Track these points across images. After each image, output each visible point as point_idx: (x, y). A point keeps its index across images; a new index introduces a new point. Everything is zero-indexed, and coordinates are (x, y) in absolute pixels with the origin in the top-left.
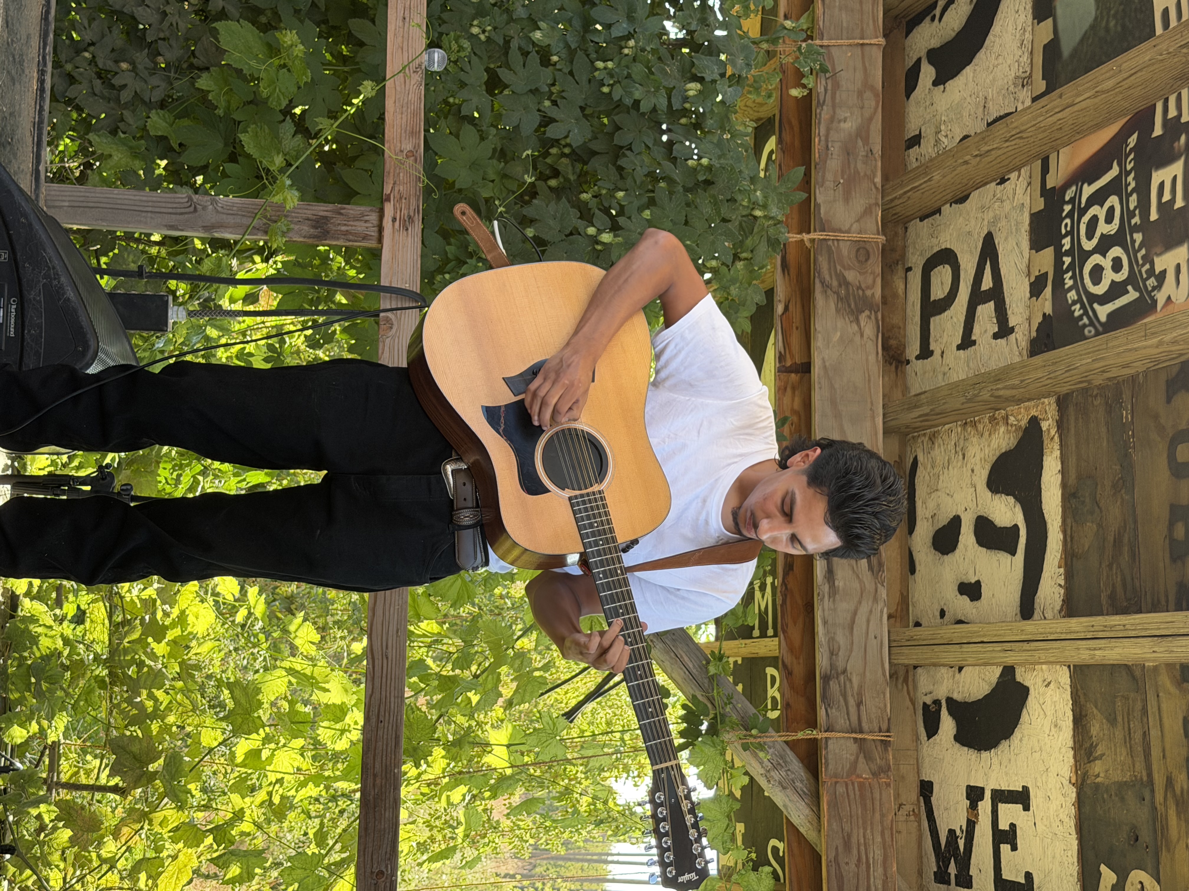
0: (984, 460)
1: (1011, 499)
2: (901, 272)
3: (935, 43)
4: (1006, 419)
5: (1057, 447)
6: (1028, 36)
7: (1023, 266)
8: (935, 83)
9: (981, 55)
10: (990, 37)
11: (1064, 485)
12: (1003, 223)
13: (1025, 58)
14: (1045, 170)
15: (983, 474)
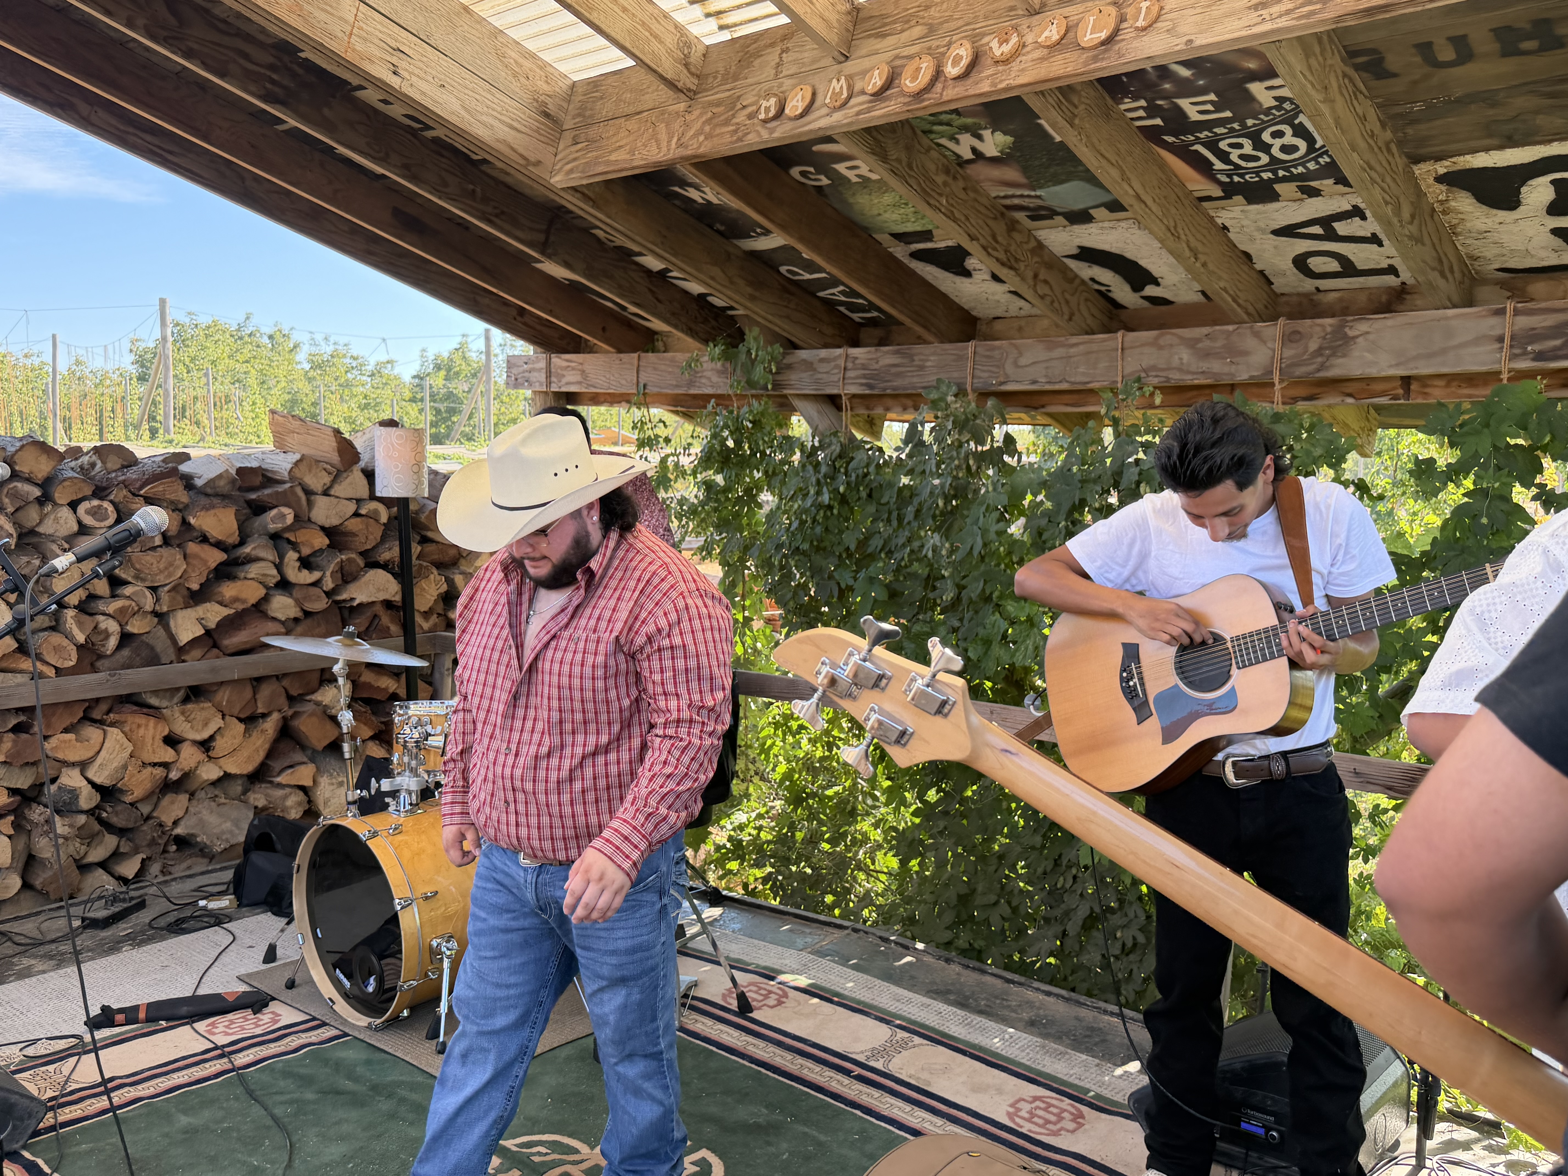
0: (1487, 216)
1: (1524, 190)
2: (1320, 296)
3: (1127, 288)
4: (1441, 202)
5: (1461, 158)
6: (1106, 224)
7: (1295, 205)
8: (1158, 284)
9: (1128, 255)
10: (1114, 250)
11: (1501, 147)
12: (1262, 224)
13: (1123, 224)
14: (1209, 199)
15: (1502, 215)
